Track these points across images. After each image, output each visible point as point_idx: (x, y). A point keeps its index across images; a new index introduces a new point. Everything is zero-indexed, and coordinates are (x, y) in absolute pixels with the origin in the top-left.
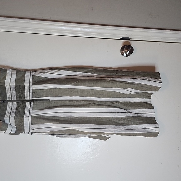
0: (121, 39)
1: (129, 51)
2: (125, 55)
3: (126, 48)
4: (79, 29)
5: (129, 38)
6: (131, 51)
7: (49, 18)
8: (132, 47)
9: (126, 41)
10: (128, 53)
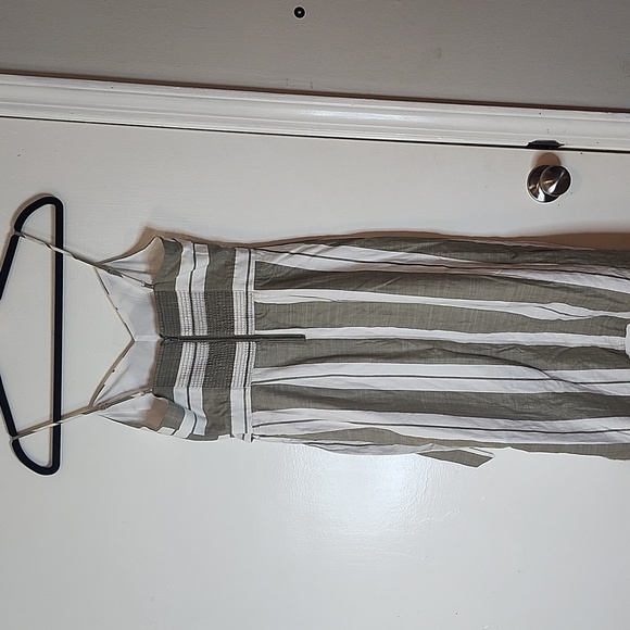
0: (531, 146)
1: (555, 185)
2: (541, 196)
3: (546, 174)
6: (564, 186)
7: (307, 87)
8: (567, 173)
9: (546, 154)
10: (552, 189)
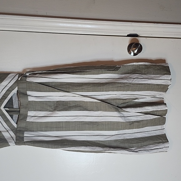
0: (128, 36)
1: (137, 50)
2: (132, 54)
3: (134, 46)
4: (80, 26)
5: (136, 34)
6: (140, 50)
7: (45, 14)
8: (141, 46)
9: (134, 39)
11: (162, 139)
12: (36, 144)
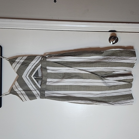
0: (109, 31)
1: (115, 41)
2: (112, 43)
3: (113, 38)
7: (57, 19)
9: (113, 33)
10: (114, 42)
11: (130, 97)
12: (52, 98)
